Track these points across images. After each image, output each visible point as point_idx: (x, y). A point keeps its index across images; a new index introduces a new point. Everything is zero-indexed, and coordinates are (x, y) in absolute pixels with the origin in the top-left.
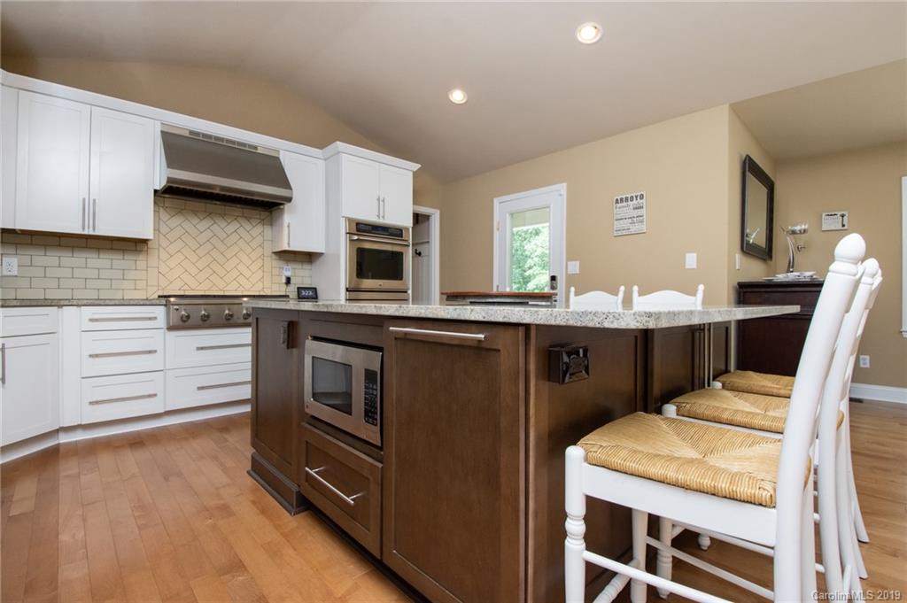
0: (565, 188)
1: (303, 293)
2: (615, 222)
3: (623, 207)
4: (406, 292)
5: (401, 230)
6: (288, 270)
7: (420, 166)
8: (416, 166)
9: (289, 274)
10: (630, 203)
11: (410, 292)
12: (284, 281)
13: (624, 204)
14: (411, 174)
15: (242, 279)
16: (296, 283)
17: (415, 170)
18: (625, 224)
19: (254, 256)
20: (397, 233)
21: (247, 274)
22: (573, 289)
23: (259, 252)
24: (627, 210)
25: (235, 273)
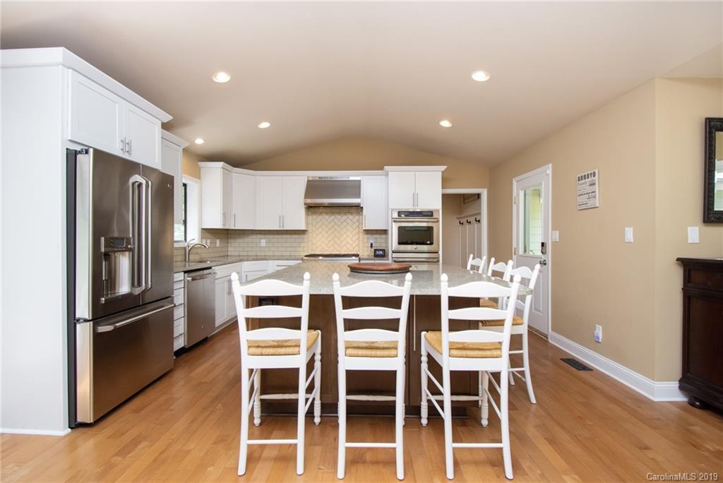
0: (551, 168)
1: (377, 252)
2: (578, 197)
3: (583, 184)
4: (437, 253)
5: (432, 212)
6: (372, 239)
7: (445, 167)
8: (444, 168)
9: (372, 241)
10: (587, 180)
11: (440, 252)
12: (370, 245)
13: (583, 181)
14: (440, 174)
15: (348, 245)
16: (376, 246)
17: (443, 170)
18: (584, 199)
19: (354, 232)
20: (429, 214)
21: (351, 242)
22: (493, 259)
23: (357, 230)
24: (585, 187)
25: (344, 242)
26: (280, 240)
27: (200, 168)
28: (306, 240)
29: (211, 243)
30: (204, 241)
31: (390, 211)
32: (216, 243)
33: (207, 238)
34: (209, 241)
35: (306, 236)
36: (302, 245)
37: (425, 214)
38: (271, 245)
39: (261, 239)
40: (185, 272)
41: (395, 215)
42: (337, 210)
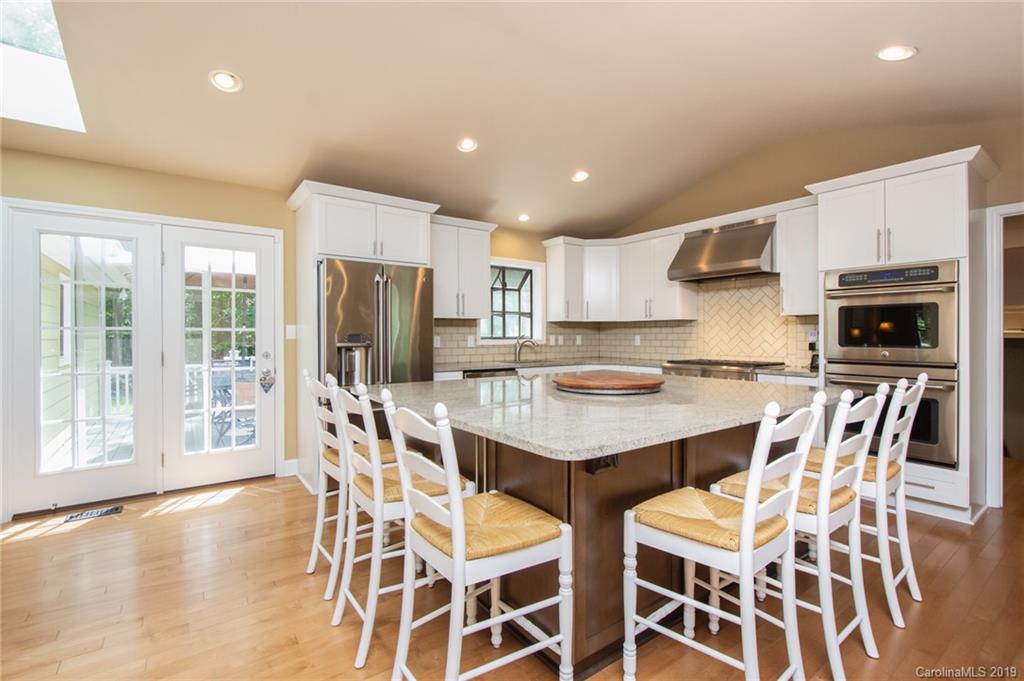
26: (660, 337)
27: (545, 249)
28: (694, 336)
29: (582, 340)
30: (552, 339)
31: (822, 275)
32: (575, 340)
33: (557, 334)
34: (561, 338)
35: (694, 330)
36: (689, 344)
37: (913, 273)
38: (647, 343)
39: (635, 334)
40: (465, 372)
41: (833, 283)
42: (747, 281)
